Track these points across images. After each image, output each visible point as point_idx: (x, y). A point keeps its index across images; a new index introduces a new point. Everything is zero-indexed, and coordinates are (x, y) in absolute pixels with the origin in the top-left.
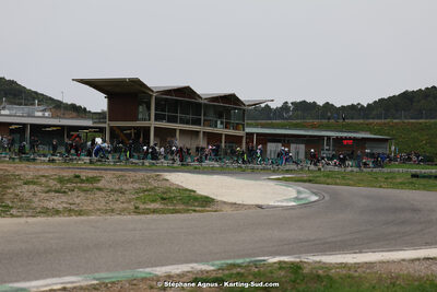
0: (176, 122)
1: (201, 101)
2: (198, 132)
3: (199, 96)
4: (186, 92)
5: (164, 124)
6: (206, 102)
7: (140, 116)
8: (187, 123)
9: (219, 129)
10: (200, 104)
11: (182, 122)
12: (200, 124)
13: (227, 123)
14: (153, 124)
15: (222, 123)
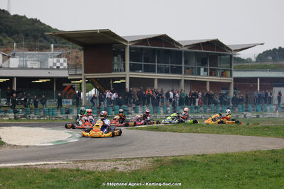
0: (154, 71)
1: (180, 49)
2: (178, 81)
3: (177, 44)
4: (163, 40)
5: (140, 74)
6: (185, 49)
7: (115, 67)
8: (167, 72)
9: (203, 76)
10: (181, 52)
11: (160, 71)
12: (181, 73)
13: (211, 70)
14: (129, 74)
15: (205, 70)
